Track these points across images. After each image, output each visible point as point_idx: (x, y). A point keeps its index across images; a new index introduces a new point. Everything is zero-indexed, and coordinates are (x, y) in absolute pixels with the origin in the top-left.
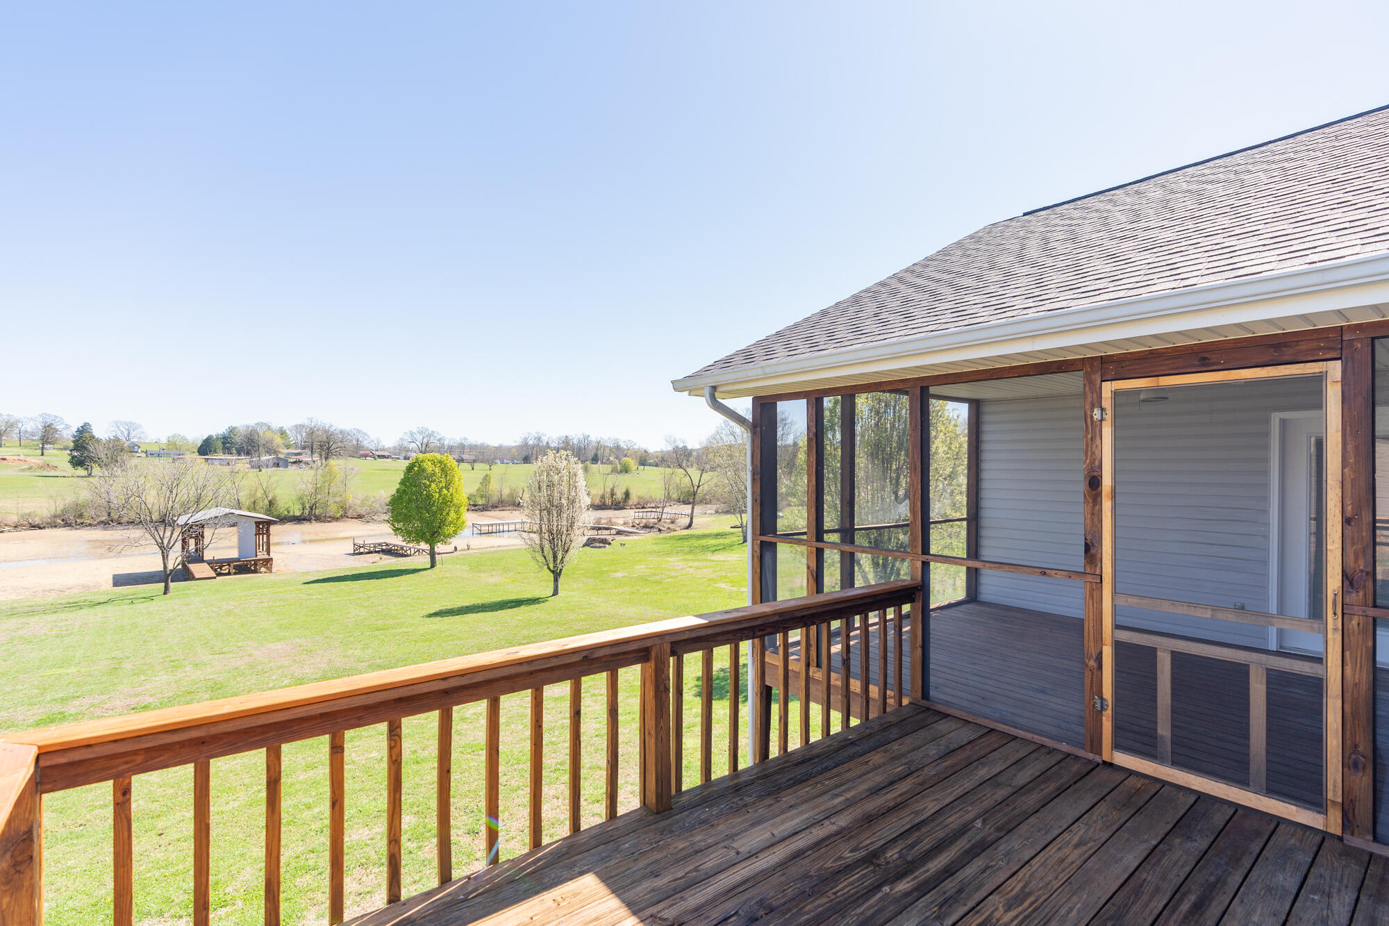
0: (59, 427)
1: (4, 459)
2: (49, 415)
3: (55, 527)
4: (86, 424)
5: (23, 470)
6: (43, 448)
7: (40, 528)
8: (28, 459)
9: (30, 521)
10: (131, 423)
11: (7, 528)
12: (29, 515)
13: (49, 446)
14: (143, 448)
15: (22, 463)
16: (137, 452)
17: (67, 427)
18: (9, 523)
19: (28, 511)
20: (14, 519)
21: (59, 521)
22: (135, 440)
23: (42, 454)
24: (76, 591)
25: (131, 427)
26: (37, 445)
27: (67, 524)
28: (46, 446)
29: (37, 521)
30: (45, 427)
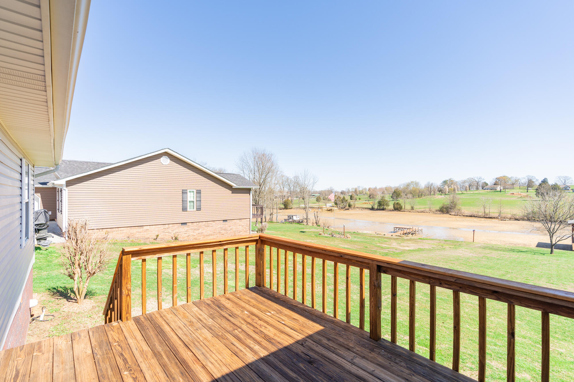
0: (534, 180)
1: (513, 194)
2: (530, 176)
3: (524, 220)
4: (545, 179)
5: (518, 198)
6: (527, 189)
7: (518, 220)
8: (522, 193)
9: (515, 217)
10: (566, 177)
11: (507, 219)
12: (515, 215)
13: (530, 188)
14: (571, 188)
15: (519, 195)
16: (569, 190)
17: (537, 180)
18: (508, 217)
19: (514, 213)
20: (509, 216)
21: (526, 218)
22: (567, 184)
23: (527, 192)
24: (520, 246)
25: (566, 178)
26: (525, 188)
27: (528, 220)
28: (529, 188)
29: (517, 217)
30: (529, 181)
